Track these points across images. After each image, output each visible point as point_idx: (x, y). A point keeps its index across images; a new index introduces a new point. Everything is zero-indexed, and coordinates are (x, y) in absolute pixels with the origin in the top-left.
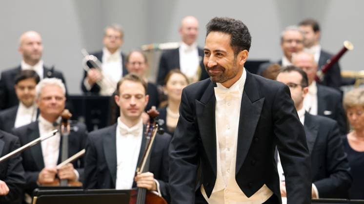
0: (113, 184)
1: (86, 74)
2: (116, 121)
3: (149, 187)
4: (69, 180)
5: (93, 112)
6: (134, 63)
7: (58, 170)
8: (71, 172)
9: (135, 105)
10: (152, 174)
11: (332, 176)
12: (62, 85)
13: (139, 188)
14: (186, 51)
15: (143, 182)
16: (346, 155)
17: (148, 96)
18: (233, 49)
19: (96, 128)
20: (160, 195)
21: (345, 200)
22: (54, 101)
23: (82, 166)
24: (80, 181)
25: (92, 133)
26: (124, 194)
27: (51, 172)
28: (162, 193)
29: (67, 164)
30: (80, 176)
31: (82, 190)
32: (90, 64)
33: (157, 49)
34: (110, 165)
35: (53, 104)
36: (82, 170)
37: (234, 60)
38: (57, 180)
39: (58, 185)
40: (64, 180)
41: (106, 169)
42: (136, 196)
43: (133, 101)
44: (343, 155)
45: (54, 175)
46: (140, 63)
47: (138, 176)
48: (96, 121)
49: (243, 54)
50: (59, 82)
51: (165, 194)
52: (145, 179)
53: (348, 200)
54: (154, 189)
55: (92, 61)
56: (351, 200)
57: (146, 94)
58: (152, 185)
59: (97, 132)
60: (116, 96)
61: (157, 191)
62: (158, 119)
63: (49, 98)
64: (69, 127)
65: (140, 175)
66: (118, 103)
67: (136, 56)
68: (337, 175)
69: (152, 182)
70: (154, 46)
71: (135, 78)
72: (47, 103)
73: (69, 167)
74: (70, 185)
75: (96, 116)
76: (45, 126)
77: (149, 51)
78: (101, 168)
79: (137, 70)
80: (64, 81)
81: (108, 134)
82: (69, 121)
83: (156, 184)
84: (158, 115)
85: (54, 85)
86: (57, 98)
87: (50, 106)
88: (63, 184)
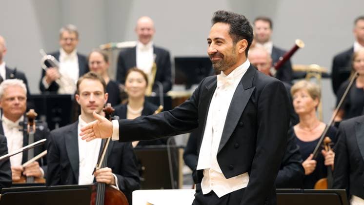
0: (75, 180)
1: (44, 73)
2: (77, 119)
3: (108, 181)
4: (35, 178)
5: (54, 111)
6: (93, 63)
7: (24, 169)
8: (37, 170)
9: (94, 102)
10: (110, 169)
11: (285, 168)
12: (24, 85)
13: (98, 183)
14: (142, 50)
15: (102, 177)
16: (298, 147)
17: (107, 94)
18: (231, 37)
19: (57, 126)
20: (118, 189)
21: (299, 189)
22: (17, 101)
23: (45, 164)
24: (45, 178)
25: (54, 131)
26: (86, 189)
27: (17, 170)
28: (119, 187)
29: (33, 162)
30: (45, 173)
31: (45, 186)
32: (48, 64)
33: (115, 48)
34: (72, 162)
35: (16, 105)
36: (46, 167)
37: (233, 48)
38: (23, 178)
39: (24, 182)
40: (30, 177)
41: (69, 166)
42: (96, 190)
43: (92, 98)
44: (296, 147)
45: (20, 173)
46: (98, 62)
47: (97, 171)
48: (57, 119)
49: (243, 43)
50: (20, 82)
51: (123, 188)
52: (104, 173)
53: (302, 190)
54: (113, 183)
55: (50, 60)
56: (305, 190)
57: (105, 93)
58: (111, 179)
59: (58, 130)
60: (77, 95)
61: (115, 185)
62: (113, 116)
63: (12, 99)
64: (34, 127)
65: (99, 170)
66: (79, 102)
67: (95, 56)
68: (290, 167)
69: (110, 177)
70: (111, 45)
71: (94, 77)
72: (11, 103)
73: (35, 165)
74: (36, 182)
75: (57, 115)
76: (9, 125)
77: (107, 49)
78: (64, 165)
79: (95, 69)
80: (25, 82)
81: (70, 132)
82: (35, 121)
83: (115, 178)
84: (113, 111)
85: (16, 86)
86: (20, 98)
87: (13, 106)
88: (30, 181)
